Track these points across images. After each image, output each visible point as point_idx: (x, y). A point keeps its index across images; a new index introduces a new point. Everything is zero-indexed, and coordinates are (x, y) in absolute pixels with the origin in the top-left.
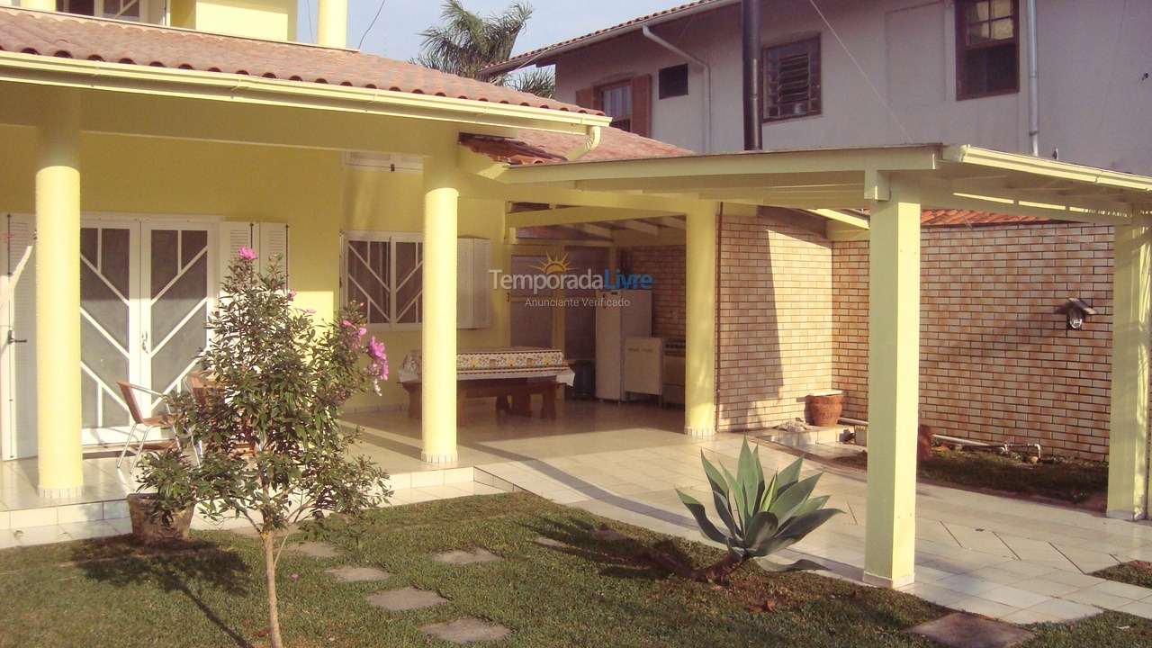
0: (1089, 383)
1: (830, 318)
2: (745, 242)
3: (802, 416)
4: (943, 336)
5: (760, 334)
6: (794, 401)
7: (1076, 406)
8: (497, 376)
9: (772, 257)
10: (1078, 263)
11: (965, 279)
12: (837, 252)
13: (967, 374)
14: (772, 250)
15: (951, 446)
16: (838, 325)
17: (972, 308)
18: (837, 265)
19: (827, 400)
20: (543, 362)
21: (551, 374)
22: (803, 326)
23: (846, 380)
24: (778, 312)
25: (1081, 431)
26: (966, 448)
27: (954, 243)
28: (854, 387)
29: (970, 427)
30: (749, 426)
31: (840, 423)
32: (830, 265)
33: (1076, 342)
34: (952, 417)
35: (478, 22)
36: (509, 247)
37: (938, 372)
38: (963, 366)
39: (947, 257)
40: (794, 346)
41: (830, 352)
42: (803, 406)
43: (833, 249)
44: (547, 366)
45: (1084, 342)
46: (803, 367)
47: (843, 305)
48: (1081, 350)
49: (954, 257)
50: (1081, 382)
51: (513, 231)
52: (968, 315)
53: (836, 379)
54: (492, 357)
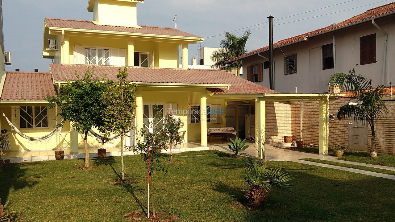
0: (335, 132)
1: (290, 120)
2: (268, 104)
3: (283, 141)
4: (310, 123)
5: (272, 123)
6: (281, 137)
7: (333, 137)
8: (219, 133)
9: (275, 107)
10: (333, 107)
11: (314, 111)
12: (292, 106)
13: (315, 131)
14: (275, 106)
15: (311, 146)
16: (292, 121)
17: (315, 117)
18: (292, 108)
19: (288, 137)
20: (229, 130)
21: (231, 132)
22: (283, 121)
23: (293, 133)
24: (277, 119)
25: (334, 142)
26: (314, 146)
27: (312, 103)
28: (295, 134)
29: (315, 142)
30: (270, 142)
31: (292, 142)
32: (290, 108)
33: (333, 123)
34: (312, 140)
35: (234, 37)
36: (226, 106)
37: (310, 131)
38: (314, 129)
39: (311, 106)
40: (281, 126)
41: (291, 127)
42: (283, 139)
43: (291, 105)
44: (230, 131)
45: (334, 123)
46: (283, 130)
47: (293, 117)
48: (334, 125)
49: (312, 106)
50: (334, 132)
51: (226, 102)
52: (314, 118)
53: (292, 133)
54: (218, 129)
